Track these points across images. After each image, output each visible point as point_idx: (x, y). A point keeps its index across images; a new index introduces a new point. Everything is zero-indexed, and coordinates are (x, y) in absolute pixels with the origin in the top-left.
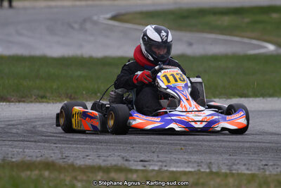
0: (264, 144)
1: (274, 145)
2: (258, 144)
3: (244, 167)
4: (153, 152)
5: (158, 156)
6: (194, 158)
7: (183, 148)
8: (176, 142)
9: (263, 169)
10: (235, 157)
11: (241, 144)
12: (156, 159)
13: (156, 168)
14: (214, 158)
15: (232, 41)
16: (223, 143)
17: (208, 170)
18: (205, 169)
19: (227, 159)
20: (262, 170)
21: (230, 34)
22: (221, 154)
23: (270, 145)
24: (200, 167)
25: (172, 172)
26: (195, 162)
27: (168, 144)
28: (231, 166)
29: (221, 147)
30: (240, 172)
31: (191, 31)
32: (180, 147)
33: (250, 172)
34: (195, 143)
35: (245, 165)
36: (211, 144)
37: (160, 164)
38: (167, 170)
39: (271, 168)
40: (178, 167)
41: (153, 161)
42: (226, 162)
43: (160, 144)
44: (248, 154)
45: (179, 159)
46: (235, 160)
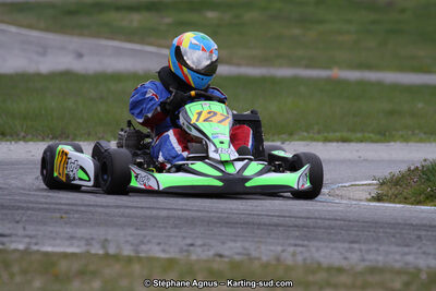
1: (204, 214)
2: (180, 212)
3: (157, 248)
4: (18, 222)
5: (24, 229)
6: (81, 232)
7: (64, 216)
8: (53, 206)
9: (187, 251)
10: (144, 232)
11: (154, 212)
12: (21, 232)
13: (21, 247)
14: (111, 233)
15: (144, 52)
16: (127, 211)
17: (101, 252)
18: (97, 250)
19: (132, 235)
20: (185, 254)
21: (142, 42)
22: (123, 226)
23: (200, 214)
24: (88, 247)
25: (47, 254)
26: (82, 238)
27: (40, 209)
28: (138, 245)
29: (123, 215)
30: (151, 254)
31: (81, 35)
32: (58, 215)
33: (167, 256)
34: (83, 208)
35: (159, 244)
36: (107, 211)
37: (27, 240)
38: (38, 251)
39: (199, 250)
40: (54, 246)
41: (16, 235)
42: (130, 238)
43: (28, 209)
44: (165, 227)
45: (57, 233)
46: (145, 236)
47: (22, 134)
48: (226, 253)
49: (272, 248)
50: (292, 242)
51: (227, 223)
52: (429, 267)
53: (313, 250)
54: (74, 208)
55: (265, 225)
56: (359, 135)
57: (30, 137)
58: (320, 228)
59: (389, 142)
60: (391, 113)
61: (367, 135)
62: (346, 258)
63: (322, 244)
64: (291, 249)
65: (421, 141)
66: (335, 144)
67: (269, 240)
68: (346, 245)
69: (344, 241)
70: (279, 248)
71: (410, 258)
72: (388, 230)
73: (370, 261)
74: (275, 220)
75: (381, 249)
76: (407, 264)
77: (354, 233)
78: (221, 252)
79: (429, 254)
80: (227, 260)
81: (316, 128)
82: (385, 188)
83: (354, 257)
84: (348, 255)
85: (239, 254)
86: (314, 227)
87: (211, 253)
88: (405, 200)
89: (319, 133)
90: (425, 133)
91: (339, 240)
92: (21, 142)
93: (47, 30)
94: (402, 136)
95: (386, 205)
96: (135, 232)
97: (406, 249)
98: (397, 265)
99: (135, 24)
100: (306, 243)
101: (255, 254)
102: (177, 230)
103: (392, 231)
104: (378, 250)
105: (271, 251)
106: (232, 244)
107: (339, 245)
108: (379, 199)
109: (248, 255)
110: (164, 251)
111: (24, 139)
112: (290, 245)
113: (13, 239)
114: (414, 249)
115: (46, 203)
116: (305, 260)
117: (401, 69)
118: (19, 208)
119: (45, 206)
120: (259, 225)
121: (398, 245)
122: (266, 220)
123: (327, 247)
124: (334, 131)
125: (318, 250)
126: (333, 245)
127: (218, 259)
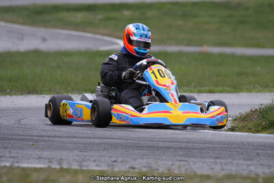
0: (114, 140)
1: (123, 141)
2: (108, 140)
3: (93, 164)
4: (6, 148)
5: (10, 152)
6: (46, 154)
8: (28, 137)
9: (112, 165)
10: (85, 153)
11: (92, 140)
12: (8, 155)
13: (8, 164)
14: (65, 155)
15: (84, 37)
16: (75, 140)
17: (58, 167)
18: (55, 166)
19: (77, 155)
20: (111, 167)
21: (84, 30)
22: (72, 150)
23: (119, 141)
24: (51, 164)
25: (24, 169)
26: (46, 158)
27: (20, 140)
28: (81, 162)
29: (71, 143)
30: (90, 168)
31: (45, 27)
34: (46, 138)
35: (95, 161)
36: (62, 140)
37: (12, 160)
38: (18, 167)
39: (119, 165)
40: (29, 163)
41: (5, 157)
42: (76, 158)
43: (12, 139)
44: (99, 150)
45: (30, 155)
46: (86, 156)
47: (9, 91)
48: (137, 166)
49: (166, 163)
50: (179, 158)
51: (137, 147)
52: (264, 173)
53: (191, 163)
54: (41, 138)
55: (161, 148)
56: (220, 88)
57: (13, 92)
58: (195, 149)
59: (239, 92)
60: (240, 74)
61: (225, 88)
62: (212, 169)
63: (197, 159)
64: (178, 163)
65: (259, 91)
66: (205, 94)
67: (164, 158)
68: (212, 160)
69: (211, 157)
70: (170, 163)
71: (252, 168)
72: (238, 150)
73: (227, 170)
74: (168, 144)
75: (234, 162)
76: (251, 171)
77: (217, 152)
78: (134, 165)
79: (264, 165)
80: (137, 170)
81: (193, 84)
82: (237, 122)
83: (217, 168)
84: (213, 166)
85: (145, 167)
86: (192, 149)
87: (128, 166)
88: (249, 130)
89: (195, 87)
90: (262, 87)
91: (207, 157)
92: (8, 96)
93: (24, 24)
94: (247, 89)
95: (237, 133)
96: (80, 153)
97: (250, 162)
98: (245, 173)
99: (79, 20)
100: (187, 159)
101: (155, 167)
102: (106, 152)
103: (241, 150)
104: (232, 163)
105: (165, 164)
106: (141, 161)
107: (208, 160)
108: (232, 129)
109: (151, 167)
110: (97, 166)
111: (10, 94)
112: (177, 160)
113: (3, 159)
114: (255, 162)
115: (23, 136)
116: (186, 170)
117: (247, 45)
118: (6, 139)
119: (23, 137)
120: (157, 148)
121: (245, 160)
122: (162, 144)
123: (200, 161)
124: (205, 86)
125: (194, 163)
126: (204, 160)
127: (132, 170)
